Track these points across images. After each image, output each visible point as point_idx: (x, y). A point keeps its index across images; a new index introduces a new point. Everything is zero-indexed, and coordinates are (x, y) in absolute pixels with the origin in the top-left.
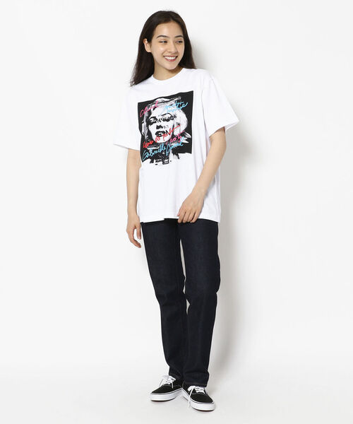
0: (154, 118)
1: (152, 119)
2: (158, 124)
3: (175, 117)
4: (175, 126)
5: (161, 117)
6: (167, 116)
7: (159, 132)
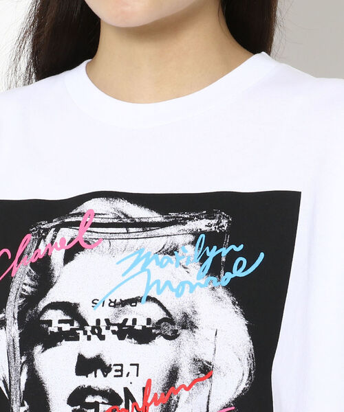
0: (70, 309)
1: (55, 316)
2: (89, 347)
3: (188, 324)
4: (186, 376)
5: (106, 313)
6: (143, 314)
7: (90, 391)
